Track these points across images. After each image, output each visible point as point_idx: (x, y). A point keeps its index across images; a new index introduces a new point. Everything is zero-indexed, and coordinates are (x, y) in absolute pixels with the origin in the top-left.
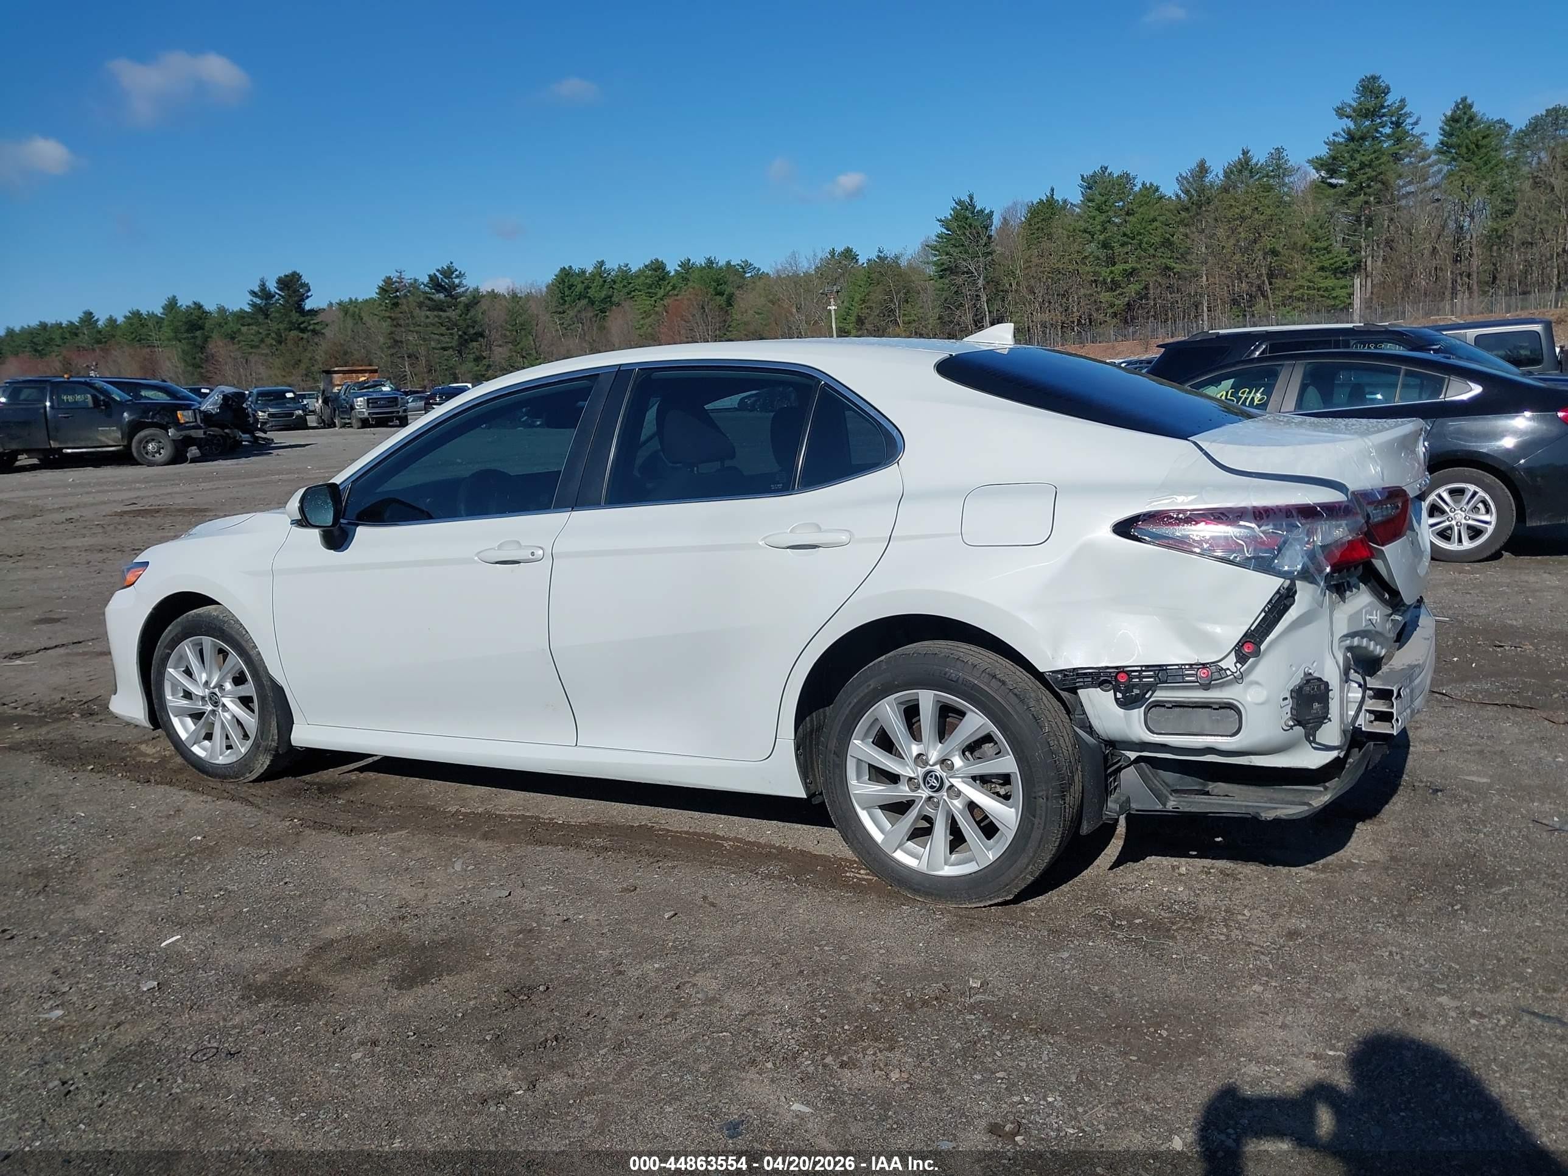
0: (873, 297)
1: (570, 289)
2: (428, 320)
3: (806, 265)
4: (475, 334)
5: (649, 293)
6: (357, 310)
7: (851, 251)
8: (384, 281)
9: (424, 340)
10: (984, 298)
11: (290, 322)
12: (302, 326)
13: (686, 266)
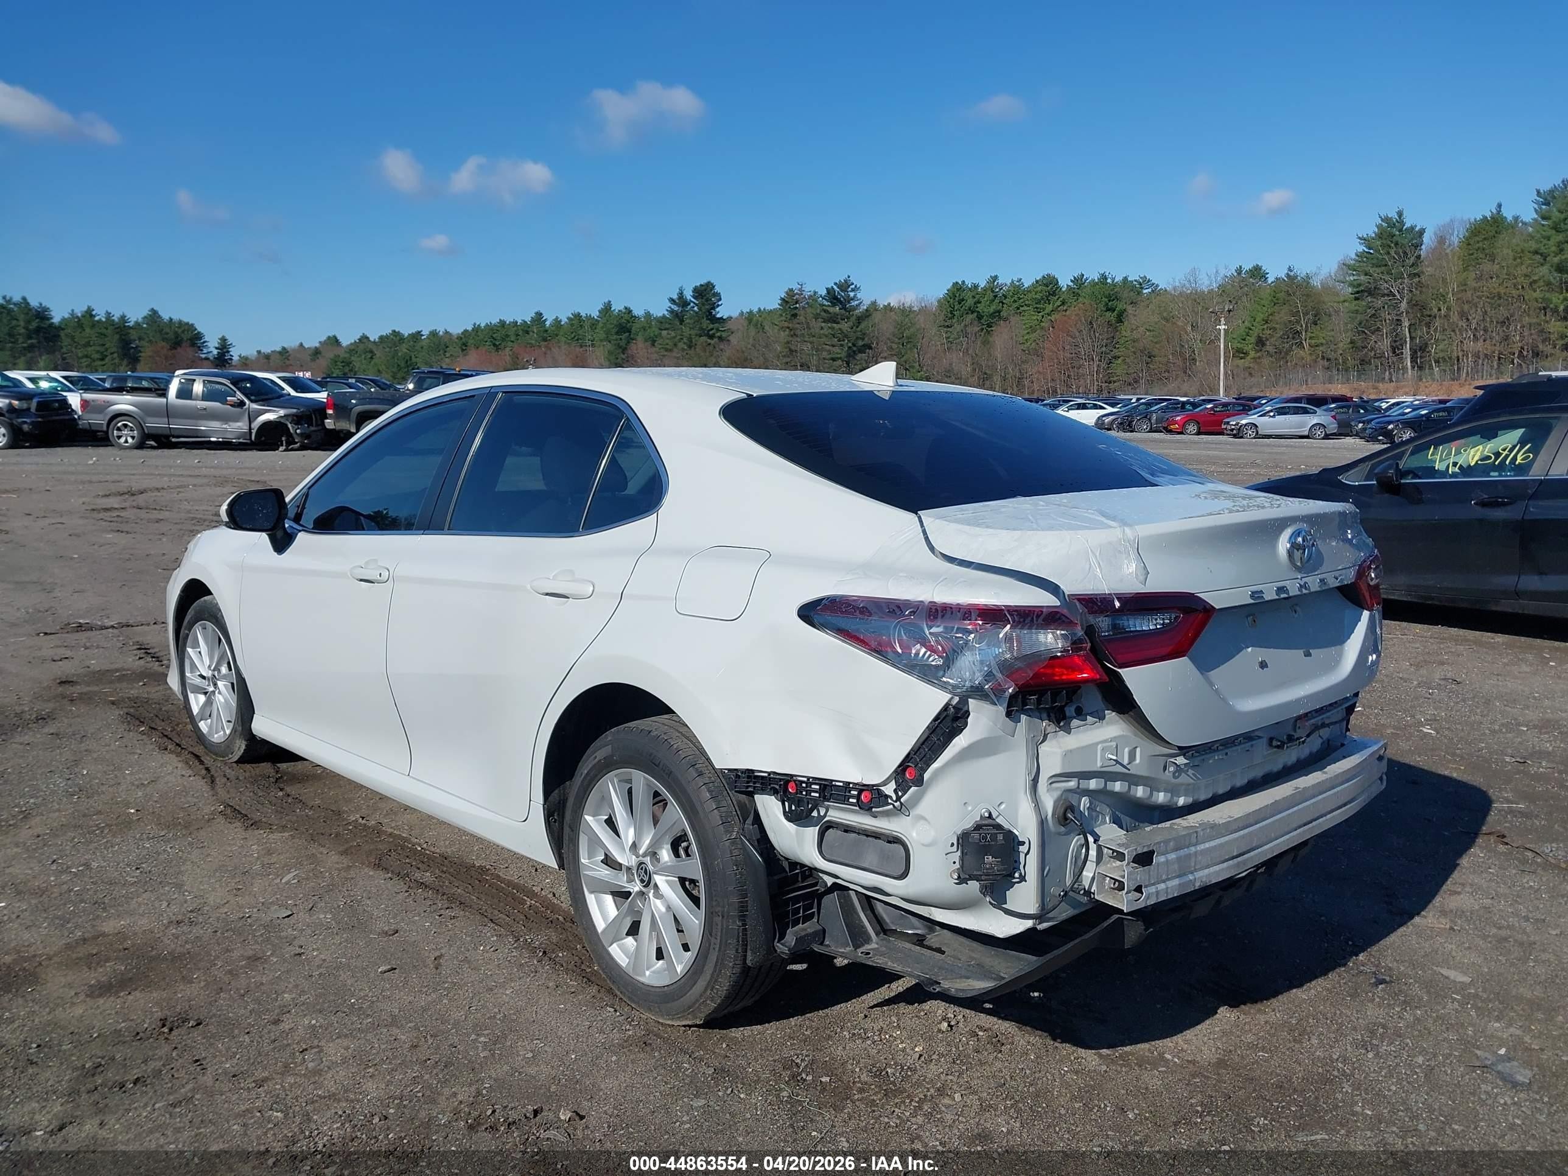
0: (1277, 317)
1: (960, 303)
2: (822, 332)
3: (1207, 282)
4: (863, 345)
5: (1037, 308)
6: (760, 319)
7: (1260, 269)
8: (787, 293)
9: (817, 350)
10: (1406, 324)
11: (701, 329)
12: (711, 332)
13: (1079, 281)
